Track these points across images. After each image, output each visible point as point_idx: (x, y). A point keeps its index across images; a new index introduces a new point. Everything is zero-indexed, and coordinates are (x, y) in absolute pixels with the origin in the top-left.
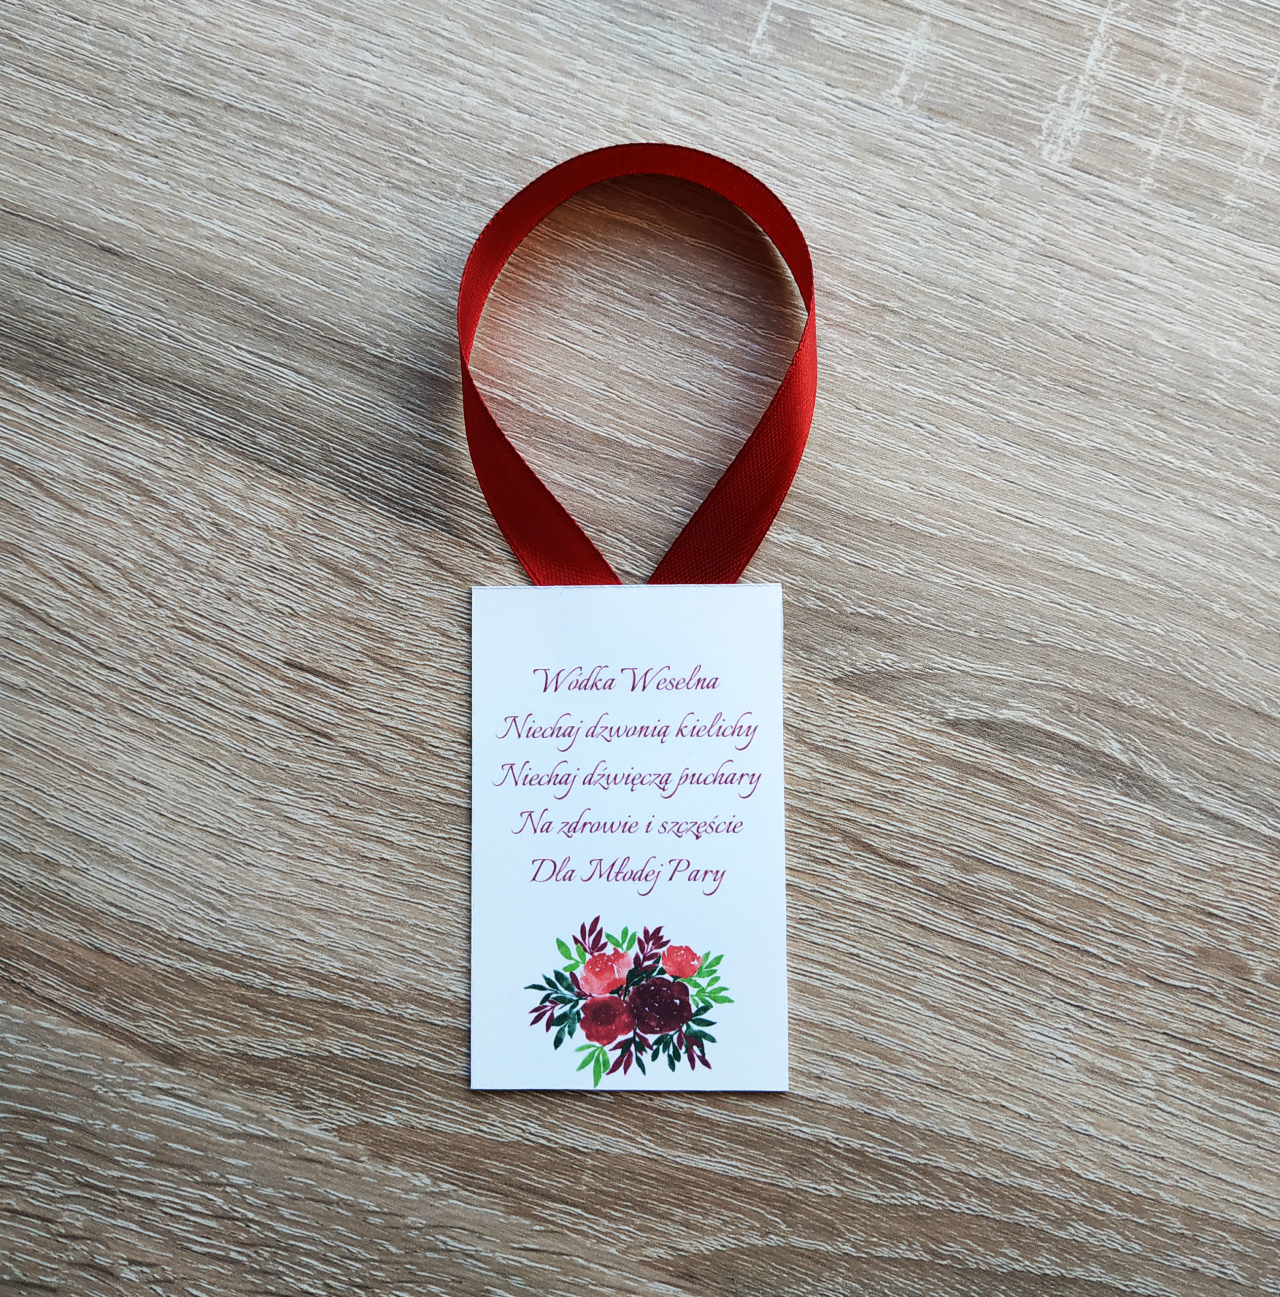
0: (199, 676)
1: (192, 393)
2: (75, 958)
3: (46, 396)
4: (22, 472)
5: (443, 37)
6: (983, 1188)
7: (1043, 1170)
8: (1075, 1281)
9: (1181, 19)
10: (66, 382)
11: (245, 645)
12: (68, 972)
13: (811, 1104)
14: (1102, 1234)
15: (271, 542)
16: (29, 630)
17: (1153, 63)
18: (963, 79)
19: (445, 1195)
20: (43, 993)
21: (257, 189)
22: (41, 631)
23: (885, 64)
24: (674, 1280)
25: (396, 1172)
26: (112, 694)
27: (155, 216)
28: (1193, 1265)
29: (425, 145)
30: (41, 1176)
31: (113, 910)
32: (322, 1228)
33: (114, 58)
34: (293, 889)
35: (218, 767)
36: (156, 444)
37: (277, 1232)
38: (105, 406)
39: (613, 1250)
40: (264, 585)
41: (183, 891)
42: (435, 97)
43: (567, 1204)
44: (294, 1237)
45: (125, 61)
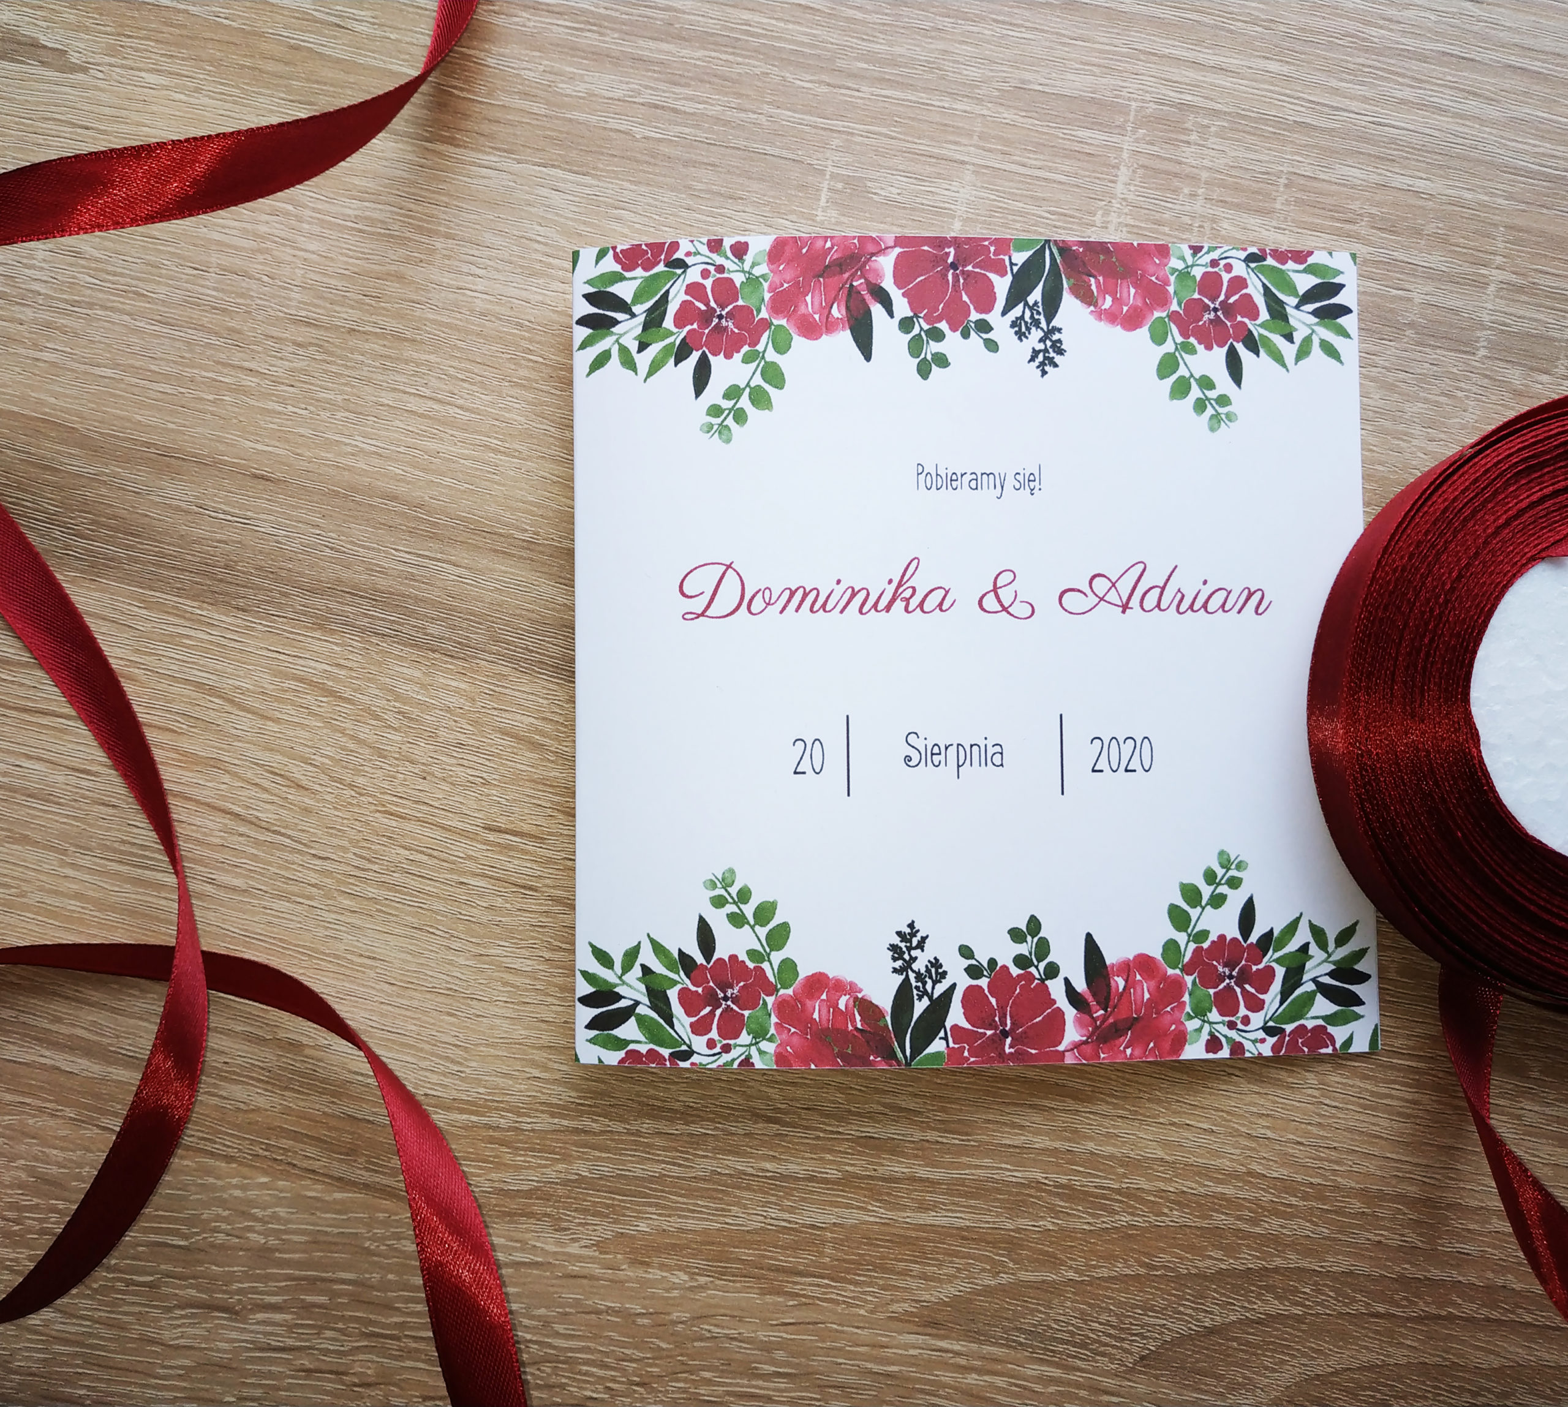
0: (407, 853)
1: (361, 597)
2: (330, 1129)
3: (224, 618)
4: (213, 691)
5: (539, 242)
6: (1182, 1201)
7: (1232, 1176)
8: (1276, 1270)
9: (1194, 137)
10: (241, 603)
11: (445, 818)
12: (326, 1142)
13: (1018, 1151)
14: (1293, 1224)
15: (455, 721)
16: (241, 835)
17: (1175, 180)
18: (1010, 217)
19: (703, 1287)
20: (305, 1165)
21: (391, 403)
22: (252, 834)
23: (937, 214)
24: (920, 1330)
25: (655, 1274)
26: (329, 881)
27: (300, 440)
28: (1377, 1238)
29: (538, 343)
30: (329, 1334)
31: (360, 1078)
32: (596, 1337)
33: (238, 301)
34: (523, 1032)
35: (438, 932)
36: (335, 647)
37: (555, 1348)
38: (281, 620)
39: (862, 1312)
40: (454, 761)
41: (422, 1050)
42: (540, 298)
43: (815, 1276)
44: (571, 1350)
45: (249, 302)
